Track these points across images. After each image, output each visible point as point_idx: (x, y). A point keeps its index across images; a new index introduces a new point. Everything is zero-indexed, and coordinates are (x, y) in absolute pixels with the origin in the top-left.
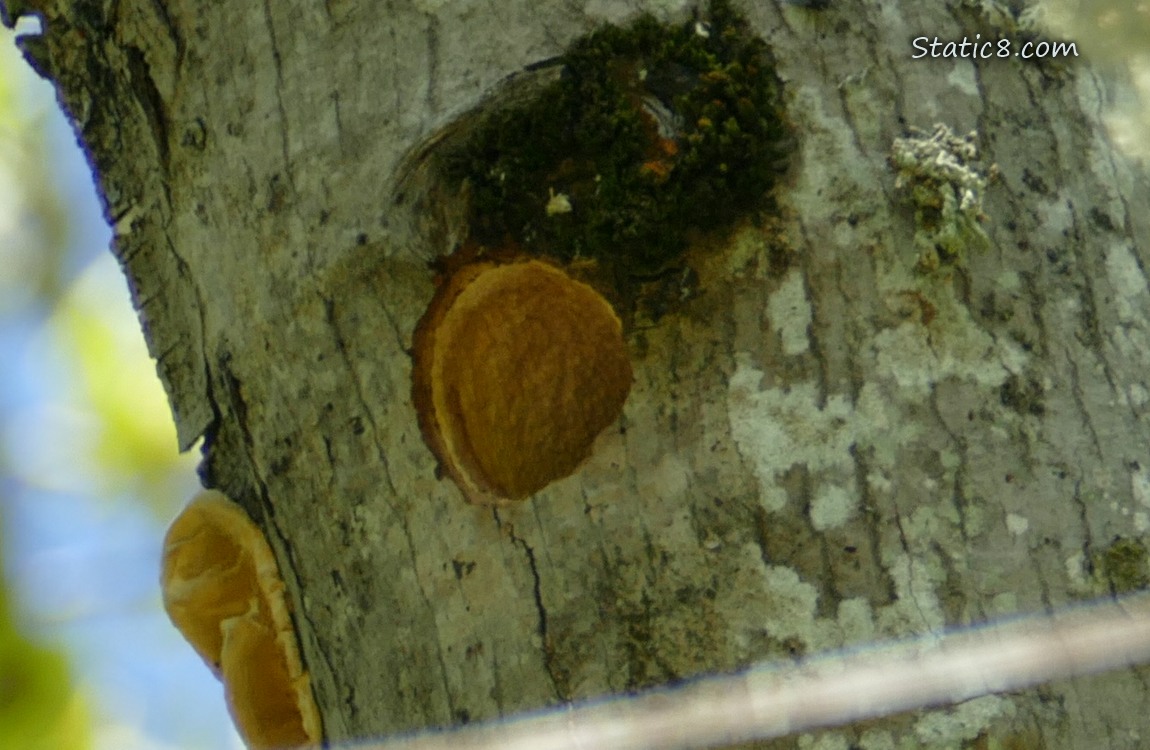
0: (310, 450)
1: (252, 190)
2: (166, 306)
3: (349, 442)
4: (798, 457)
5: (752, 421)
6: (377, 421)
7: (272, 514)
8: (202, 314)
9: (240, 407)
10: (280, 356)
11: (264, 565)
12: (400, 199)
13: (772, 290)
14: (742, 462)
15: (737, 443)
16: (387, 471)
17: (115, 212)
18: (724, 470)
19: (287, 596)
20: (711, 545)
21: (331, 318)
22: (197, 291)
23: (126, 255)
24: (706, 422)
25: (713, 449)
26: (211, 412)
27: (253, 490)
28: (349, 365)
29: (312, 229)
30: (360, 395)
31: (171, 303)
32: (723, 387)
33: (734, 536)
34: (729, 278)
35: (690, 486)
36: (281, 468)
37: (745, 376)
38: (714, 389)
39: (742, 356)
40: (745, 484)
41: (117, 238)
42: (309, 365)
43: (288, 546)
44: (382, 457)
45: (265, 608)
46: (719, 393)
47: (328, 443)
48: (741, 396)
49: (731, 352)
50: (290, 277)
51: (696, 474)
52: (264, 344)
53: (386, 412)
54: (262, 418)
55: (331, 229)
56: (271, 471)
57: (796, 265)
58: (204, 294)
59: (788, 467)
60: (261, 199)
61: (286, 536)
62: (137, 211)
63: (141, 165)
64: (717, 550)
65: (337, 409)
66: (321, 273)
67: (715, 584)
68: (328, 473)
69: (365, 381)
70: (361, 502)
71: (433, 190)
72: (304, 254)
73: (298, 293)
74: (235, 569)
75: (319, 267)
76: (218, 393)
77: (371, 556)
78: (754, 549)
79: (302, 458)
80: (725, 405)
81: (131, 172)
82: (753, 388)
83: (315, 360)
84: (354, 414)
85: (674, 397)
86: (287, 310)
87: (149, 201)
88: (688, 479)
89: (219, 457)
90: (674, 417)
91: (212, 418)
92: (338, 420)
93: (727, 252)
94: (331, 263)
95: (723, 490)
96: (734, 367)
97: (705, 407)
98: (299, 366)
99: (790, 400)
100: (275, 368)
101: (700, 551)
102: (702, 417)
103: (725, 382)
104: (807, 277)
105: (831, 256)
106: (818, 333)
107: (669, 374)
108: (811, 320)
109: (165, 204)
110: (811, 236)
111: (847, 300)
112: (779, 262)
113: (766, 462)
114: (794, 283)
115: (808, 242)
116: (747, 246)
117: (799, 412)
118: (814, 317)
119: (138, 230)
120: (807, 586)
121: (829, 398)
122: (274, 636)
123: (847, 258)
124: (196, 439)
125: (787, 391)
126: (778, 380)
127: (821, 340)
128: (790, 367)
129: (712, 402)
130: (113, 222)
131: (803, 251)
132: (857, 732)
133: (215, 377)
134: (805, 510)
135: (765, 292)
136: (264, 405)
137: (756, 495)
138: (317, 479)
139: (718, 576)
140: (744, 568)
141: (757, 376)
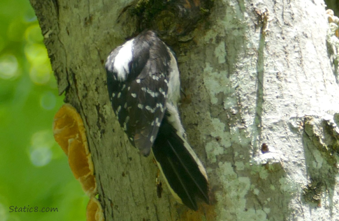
0: (92, 90)
1: (80, 22)
3: (102, 88)
4: (221, 90)
5: (209, 80)
7: (82, 109)
8: (66, 57)
9: (75, 81)
10: (85, 66)
11: (80, 124)
12: (118, 22)
13: (217, 46)
14: (206, 91)
15: (205, 86)
17: (44, 32)
18: (201, 93)
19: (86, 132)
21: (99, 54)
22: (65, 50)
23: (47, 43)
24: (197, 81)
25: (199, 87)
26: (67, 83)
27: (78, 104)
29: (95, 31)
31: (58, 55)
33: (203, 110)
34: (205, 43)
36: (85, 96)
37: (208, 68)
39: (208, 64)
40: (207, 97)
41: (45, 39)
42: (93, 68)
43: (86, 118)
45: (80, 136)
46: (201, 73)
47: (97, 88)
48: (207, 74)
49: (204, 62)
50: (89, 45)
51: (194, 94)
52: (81, 62)
54: (80, 84)
55: (100, 30)
56: (82, 98)
57: (222, 40)
58: (67, 51)
59: (219, 92)
60: (82, 24)
61: (86, 115)
62: (50, 31)
63: (52, 19)
64: (198, 113)
65: (100, 78)
66: (97, 42)
67: (198, 122)
68: (97, 96)
70: (105, 104)
71: (127, 19)
72: (92, 37)
73: (91, 49)
74: (73, 126)
75: (96, 41)
76: (70, 77)
77: (107, 118)
78: (209, 113)
79: (90, 94)
80: (203, 76)
81: (49, 21)
82: (211, 72)
83: (94, 66)
84: (104, 80)
85: (189, 74)
86: (88, 53)
87: (54, 28)
88: (192, 95)
89: (69, 96)
90: (189, 80)
91: (68, 85)
92: (100, 82)
93: (205, 36)
94: (100, 40)
95: (201, 98)
96: (205, 66)
97: (197, 77)
98: (90, 68)
99: (220, 75)
101: (194, 114)
102: (196, 79)
103: (203, 70)
104: (225, 43)
105: (232, 38)
106: (228, 58)
107: (188, 68)
108: (226, 55)
109: (58, 28)
110: (227, 33)
111: (236, 50)
112: (219, 40)
113: (213, 91)
114: (222, 45)
115: (226, 34)
116: (210, 35)
117: (222, 78)
118: (227, 54)
119: (51, 36)
120: (222, 123)
121: (230, 75)
122: (82, 143)
123: (237, 39)
124: (63, 92)
125: (219, 73)
126: (217, 70)
127: (229, 60)
128: (220, 67)
129: (199, 75)
130: (44, 35)
131: (225, 37)
132: (234, 162)
133: (69, 74)
134: (223, 104)
135: (215, 47)
136: (81, 80)
137: (210, 100)
138: (94, 98)
139: (199, 120)
140: (206, 119)
141: (211, 69)
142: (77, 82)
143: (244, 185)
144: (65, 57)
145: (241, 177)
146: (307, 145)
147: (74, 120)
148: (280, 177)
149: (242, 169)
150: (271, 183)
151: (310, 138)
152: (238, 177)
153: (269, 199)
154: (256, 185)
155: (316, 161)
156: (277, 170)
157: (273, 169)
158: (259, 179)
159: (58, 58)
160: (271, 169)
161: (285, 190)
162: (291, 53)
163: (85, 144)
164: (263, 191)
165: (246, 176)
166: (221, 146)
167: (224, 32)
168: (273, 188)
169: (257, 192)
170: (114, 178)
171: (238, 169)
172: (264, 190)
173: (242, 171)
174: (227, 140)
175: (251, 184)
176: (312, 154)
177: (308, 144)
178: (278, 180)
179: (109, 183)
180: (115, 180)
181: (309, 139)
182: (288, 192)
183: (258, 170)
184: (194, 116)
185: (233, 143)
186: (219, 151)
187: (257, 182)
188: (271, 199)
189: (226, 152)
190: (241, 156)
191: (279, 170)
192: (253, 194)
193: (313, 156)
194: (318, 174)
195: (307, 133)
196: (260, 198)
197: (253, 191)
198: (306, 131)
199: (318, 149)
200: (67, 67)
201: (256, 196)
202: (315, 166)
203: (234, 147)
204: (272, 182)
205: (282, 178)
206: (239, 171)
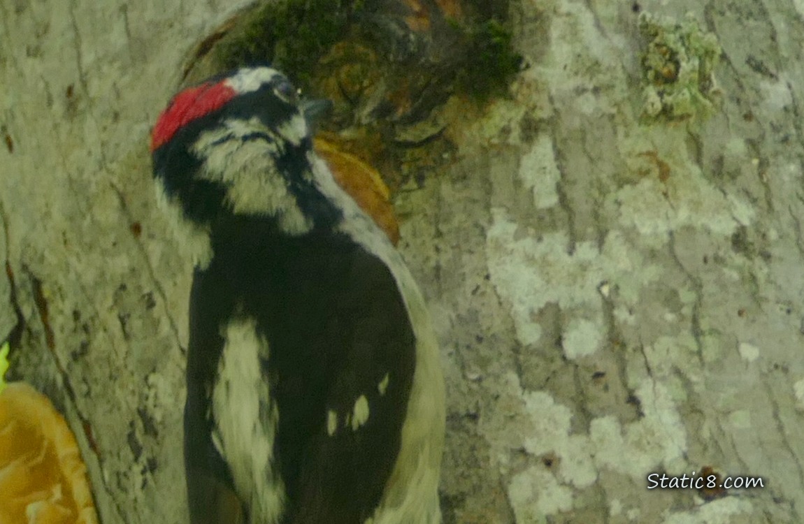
0: (105, 330)
1: (50, 102)
3: (142, 317)
4: (551, 296)
5: (509, 268)
6: (167, 295)
7: (73, 398)
8: (6, 226)
9: (42, 304)
10: (77, 249)
11: (66, 449)
13: (525, 153)
14: (500, 304)
15: (495, 287)
16: (178, 340)
18: (484, 311)
19: (87, 476)
20: (473, 376)
21: (123, 205)
24: (466, 270)
25: (474, 292)
26: (15, 316)
27: (54, 381)
28: (142, 248)
29: (105, 128)
30: (151, 273)
32: (481, 239)
33: (494, 367)
34: (486, 144)
35: (453, 326)
36: (79, 354)
37: (501, 228)
38: (474, 240)
39: (498, 213)
40: (503, 322)
42: (104, 253)
43: (87, 426)
44: (173, 325)
45: (67, 492)
46: (478, 244)
47: (123, 321)
48: (499, 246)
49: (488, 207)
50: (85, 176)
51: (458, 316)
52: (61, 240)
53: (175, 284)
54: (61, 312)
55: (122, 125)
56: (71, 359)
57: (544, 130)
58: (8, 207)
59: (542, 305)
60: (58, 107)
61: (85, 416)
64: (479, 380)
65: (130, 287)
66: (114, 166)
67: (478, 408)
68: (122, 347)
69: (155, 261)
70: (154, 371)
72: (97, 151)
73: (93, 189)
74: (40, 458)
75: (112, 162)
76: (22, 295)
77: (164, 417)
78: (513, 377)
79: (99, 342)
80: (484, 254)
82: (511, 238)
83: (109, 246)
84: (146, 290)
85: (437, 250)
86: (83, 205)
88: (451, 321)
89: (23, 361)
90: (438, 268)
91: (15, 322)
92: (131, 299)
93: (484, 121)
94: (122, 157)
95: (484, 328)
96: (491, 221)
97: (466, 258)
98: (95, 256)
99: (542, 248)
100: (73, 260)
101: (463, 383)
102: (462, 266)
103: (483, 233)
104: (555, 141)
105: (577, 123)
106: (566, 188)
107: (433, 231)
108: (559, 178)
110: (558, 105)
111: (591, 160)
112: (530, 129)
113: (521, 302)
114: (544, 147)
115: (555, 110)
116: (501, 116)
117: (551, 258)
118: (563, 175)
120: (561, 407)
121: (577, 245)
122: (76, 515)
123: (591, 124)
125: (540, 239)
126: (532, 231)
127: (569, 195)
128: (541, 219)
129: (471, 252)
131: (551, 118)
133: (17, 283)
134: (559, 342)
135: (518, 155)
136: (63, 298)
137: (513, 330)
138: (113, 356)
139: (481, 403)
140: (504, 395)
141: (512, 228)
142: (51, 309)
147: (43, 437)
162: (775, 164)
163: (87, 515)
166: (562, 484)
167: (546, 105)
174: (580, 462)
184: (465, 390)
185: (602, 471)
186: (555, 500)
189: (580, 503)
190: (631, 513)
200: (11, 260)
203: (607, 486)
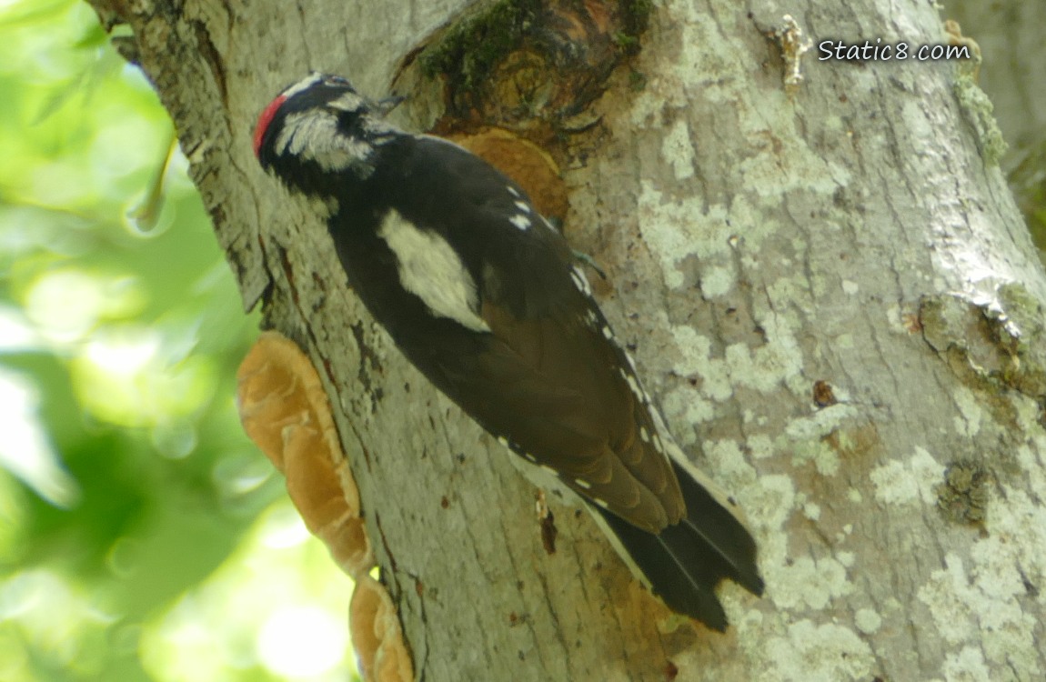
0: (338, 287)
2: (231, 210)
4: (690, 249)
5: (656, 227)
7: (314, 341)
8: (257, 205)
9: (288, 268)
11: (310, 382)
13: (666, 135)
14: (651, 256)
15: (645, 243)
17: (190, 147)
18: (638, 263)
19: (329, 403)
20: (630, 314)
22: (253, 189)
23: (200, 177)
24: (622, 230)
25: (629, 248)
26: (267, 278)
27: (300, 329)
31: (234, 205)
32: (634, 205)
33: (648, 307)
34: (634, 129)
36: (319, 307)
37: (649, 195)
38: (628, 206)
39: (647, 185)
40: (653, 271)
41: (192, 166)
43: (327, 363)
45: (314, 417)
46: (631, 209)
48: (648, 210)
49: (638, 179)
54: (303, 274)
56: (312, 311)
57: (680, 117)
58: (258, 191)
59: (684, 256)
61: (325, 356)
62: (206, 144)
63: (207, 110)
64: (635, 317)
67: (636, 341)
71: (417, 85)
74: (291, 391)
76: (272, 261)
78: (663, 315)
79: (334, 297)
80: (637, 216)
81: (201, 116)
82: (657, 203)
85: (599, 215)
87: (215, 133)
89: (274, 313)
91: (268, 282)
93: (631, 110)
95: (638, 276)
96: (641, 191)
97: (622, 220)
99: (682, 211)
101: (623, 320)
102: (619, 227)
103: (635, 201)
104: (689, 124)
105: (707, 109)
106: (700, 163)
107: (595, 199)
108: (694, 153)
109: (226, 132)
110: (691, 96)
111: (719, 138)
112: (669, 116)
113: (667, 254)
114: (681, 130)
115: (689, 100)
116: (646, 105)
117: (689, 218)
118: (697, 152)
119: (208, 157)
120: (702, 338)
121: (710, 207)
122: (320, 435)
123: (718, 110)
124: (257, 302)
125: (680, 204)
126: (673, 197)
127: (702, 167)
128: (681, 187)
129: (626, 216)
130: (189, 155)
131: (686, 107)
132: (744, 436)
133: (268, 250)
134: (698, 285)
135: (660, 137)
136: (304, 264)
137: (662, 279)
138: (345, 308)
139: (638, 336)
140: (656, 330)
141: (658, 195)
142: (295, 271)
143: (777, 496)
144: (253, 209)
145: (768, 477)
146: (935, 375)
147: (292, 374)
148: (873, 467)
149: (769, 454)
150: (850, 484)
151: (943, 356)
152: (758, 476)
153: (848, 528)
154: (811, 492)
155: (962, 417)
156: (861, 447)
157: (851, 445)
158: (817, 476)
159: (234, 212)
160: (847, 447)
161: (888, 500)
162: (865, 136)
163: (330, 435)
164: (829, 506)
165: (780, 472)
166: (705, 399)
167: (682, 96)
168: (855, 496)
169: (813, 511)
170: (418, 516)
171: (758, 455)
172: (833, 505)
173: (768, 459)
174: (718, 381)
175: (797, 490)
176: (950, 398)
177: (938, 372)
178: (868, 475)
179: (407, 529)
180: (422, 520)
181: (939, 358)
182: (897, 504)
183: (812, 453)
184: (625, 326)
185: (737, 387)
186: (700, 411)
187: (812, 485)
188: (854, 527)
189: (720, 414)
190: (762, 421)
191: (867, 448)
192: (804, 518)
193: (955, 404)
194: (971, 449)
195: (933, 344)
196: (825, 528)
197: (803, 508)
198: (927, 339)
199: (965, 383)
200: (262, 233)
201: (812, 522)
202: (961, 429)
203: (740, 399)
204: (853, 482)
205: (879, 469)
206: (760, 460)
